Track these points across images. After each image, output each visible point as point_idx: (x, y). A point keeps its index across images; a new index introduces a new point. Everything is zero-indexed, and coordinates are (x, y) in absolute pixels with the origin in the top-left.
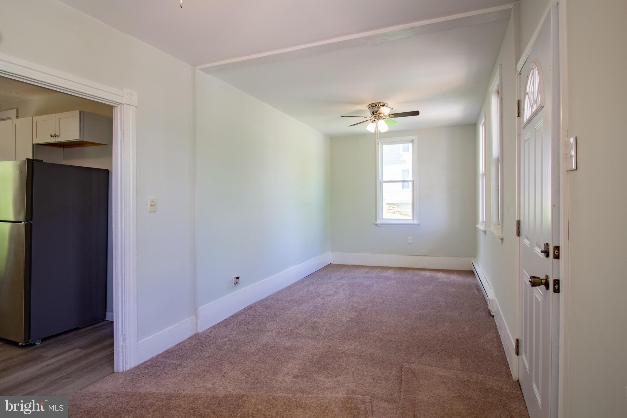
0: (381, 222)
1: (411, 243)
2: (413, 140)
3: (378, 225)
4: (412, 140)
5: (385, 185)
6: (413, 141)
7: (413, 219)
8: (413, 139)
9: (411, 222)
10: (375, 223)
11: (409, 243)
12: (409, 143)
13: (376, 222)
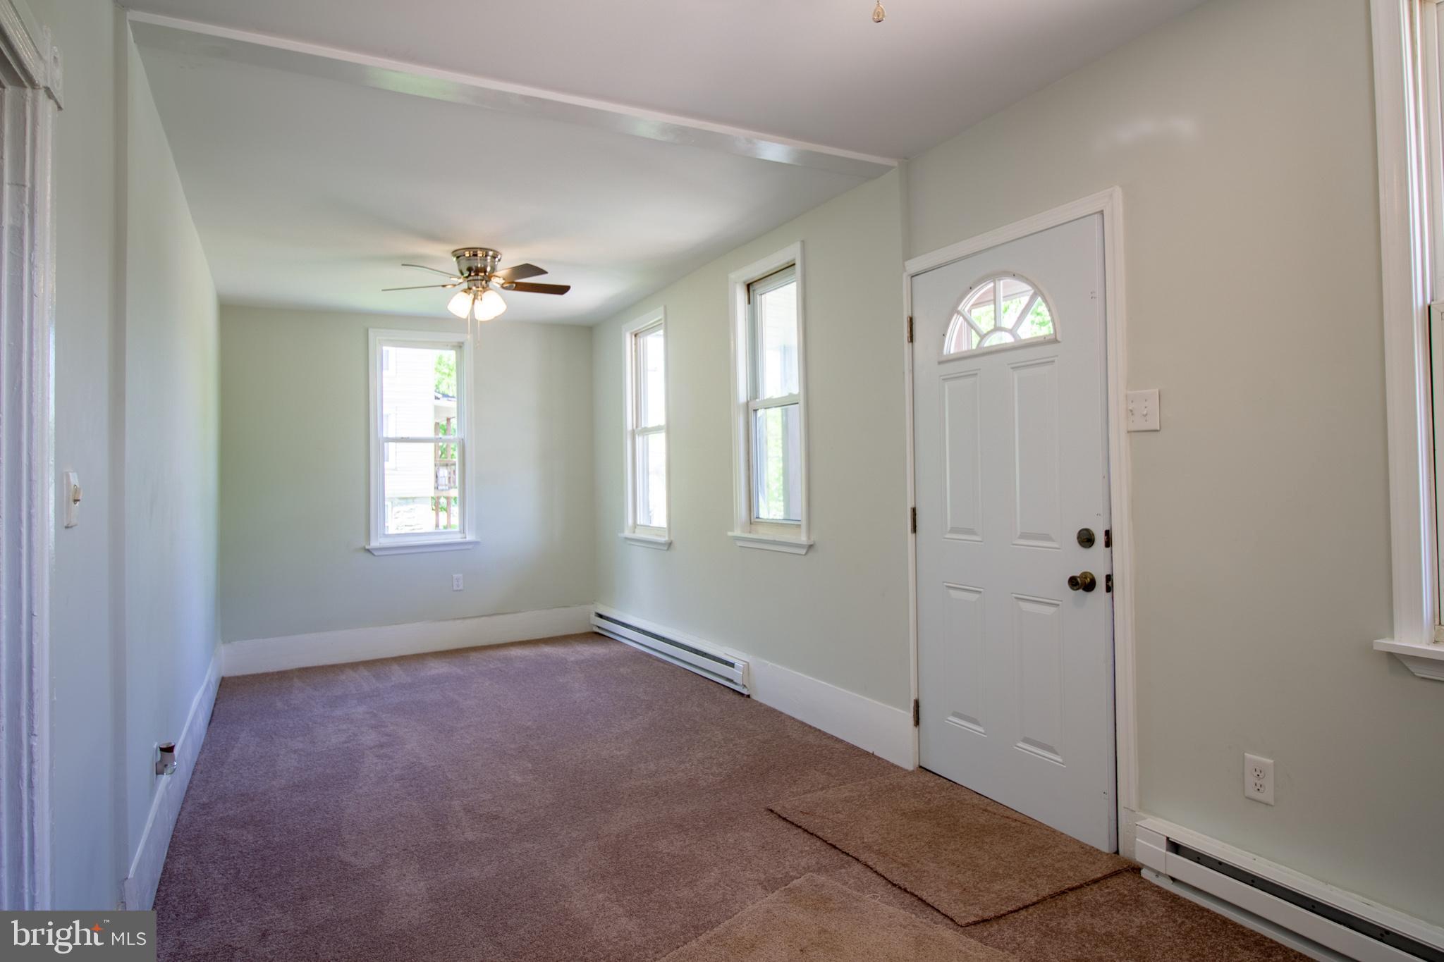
0: (380, 543)
1: (461, 588)
2: (463, 343)
3: (376, 554)
4: (459, 343)
5: (391, 448)
6: (460, 347)
7: (463, 531)
8: (461, 340)
9: (458, 538)
10: (367, 547)
11: (455, 588)
12: (451, 350)
13: (369, 544)
